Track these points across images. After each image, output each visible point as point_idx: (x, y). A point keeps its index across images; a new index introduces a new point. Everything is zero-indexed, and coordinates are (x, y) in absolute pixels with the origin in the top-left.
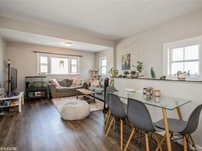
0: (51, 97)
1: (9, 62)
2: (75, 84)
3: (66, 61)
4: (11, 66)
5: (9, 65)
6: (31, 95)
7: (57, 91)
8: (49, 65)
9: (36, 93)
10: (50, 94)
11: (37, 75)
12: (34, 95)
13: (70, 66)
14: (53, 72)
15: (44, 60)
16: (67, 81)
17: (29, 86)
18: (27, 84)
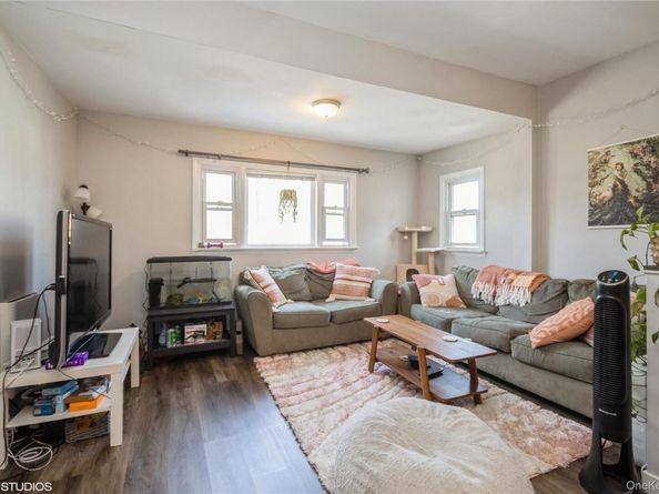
0: (250, 351)
1: (85, 195)
2: (346, 290)
3: (303, 189)
4: (94, 213)
5: (85, 208)
6: (169, 339)
7: (278, 323)
8: (238, 210)
9: (190, 329)
10: (245, 333)
11: (194, 250)
12: (182, 338)
13: (321, 212)
14: (256, 237)
15: (218, 186)
16: (311, 274)
17: (163, 298)
18: (154, 286)
